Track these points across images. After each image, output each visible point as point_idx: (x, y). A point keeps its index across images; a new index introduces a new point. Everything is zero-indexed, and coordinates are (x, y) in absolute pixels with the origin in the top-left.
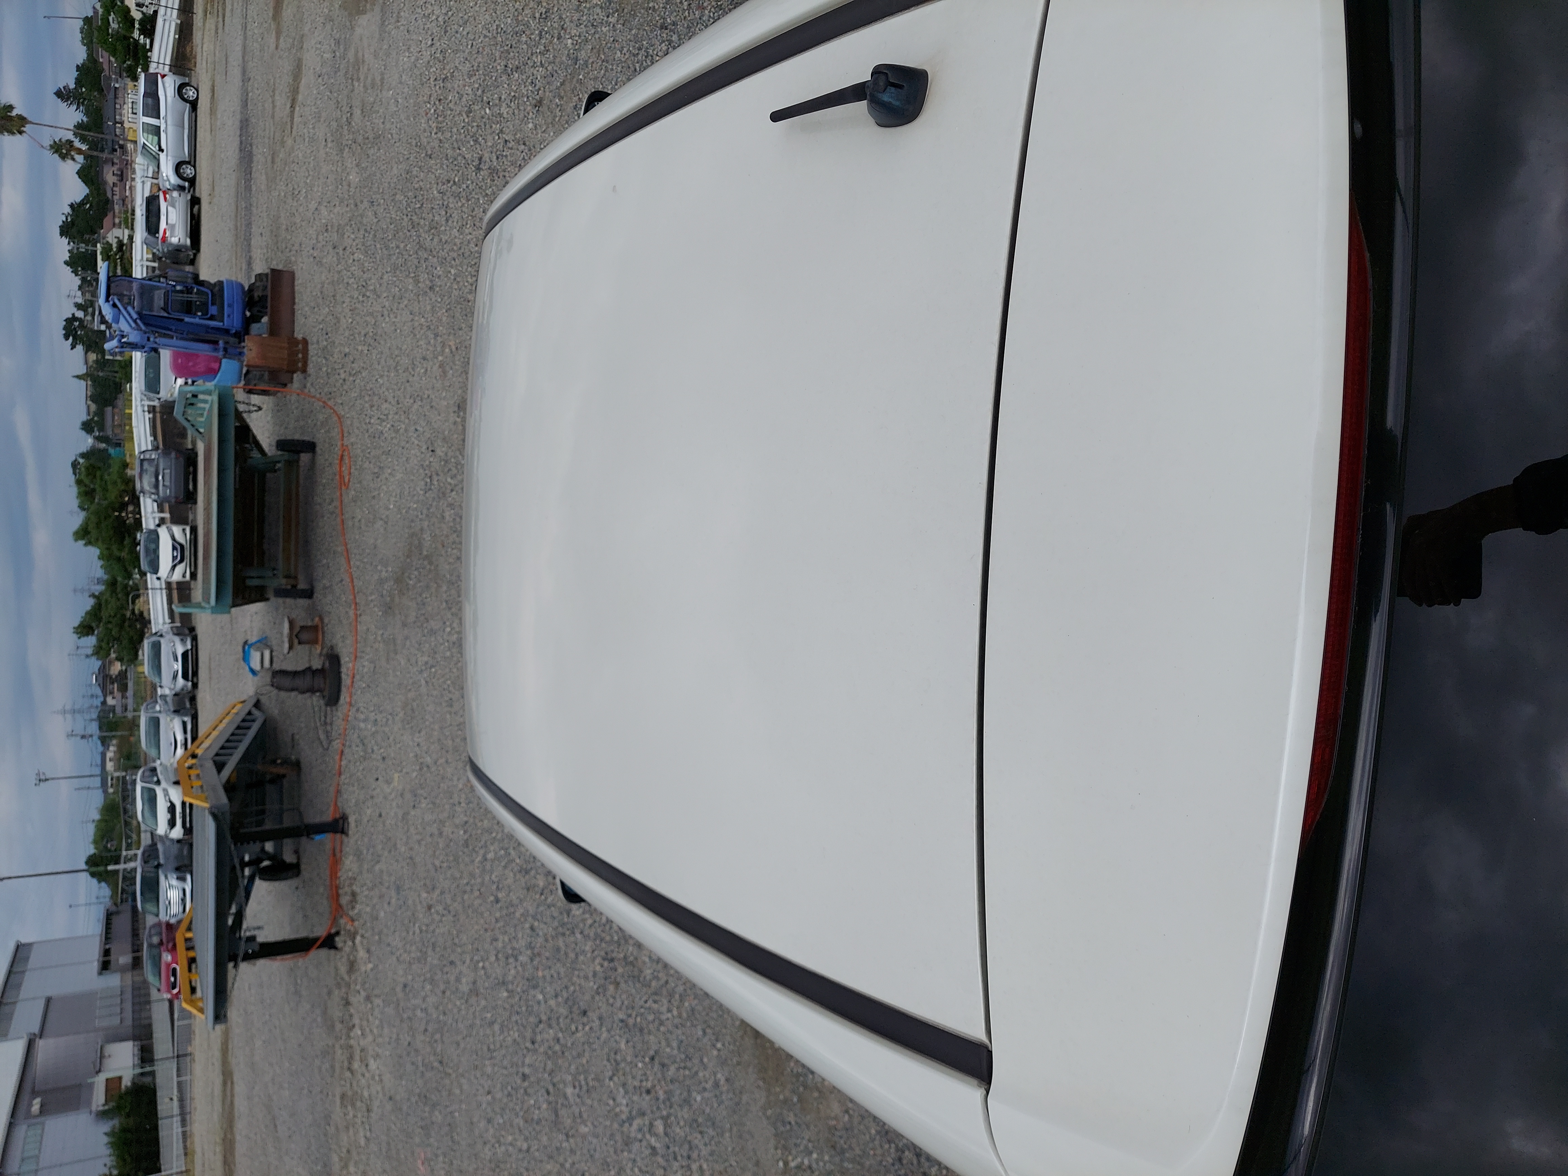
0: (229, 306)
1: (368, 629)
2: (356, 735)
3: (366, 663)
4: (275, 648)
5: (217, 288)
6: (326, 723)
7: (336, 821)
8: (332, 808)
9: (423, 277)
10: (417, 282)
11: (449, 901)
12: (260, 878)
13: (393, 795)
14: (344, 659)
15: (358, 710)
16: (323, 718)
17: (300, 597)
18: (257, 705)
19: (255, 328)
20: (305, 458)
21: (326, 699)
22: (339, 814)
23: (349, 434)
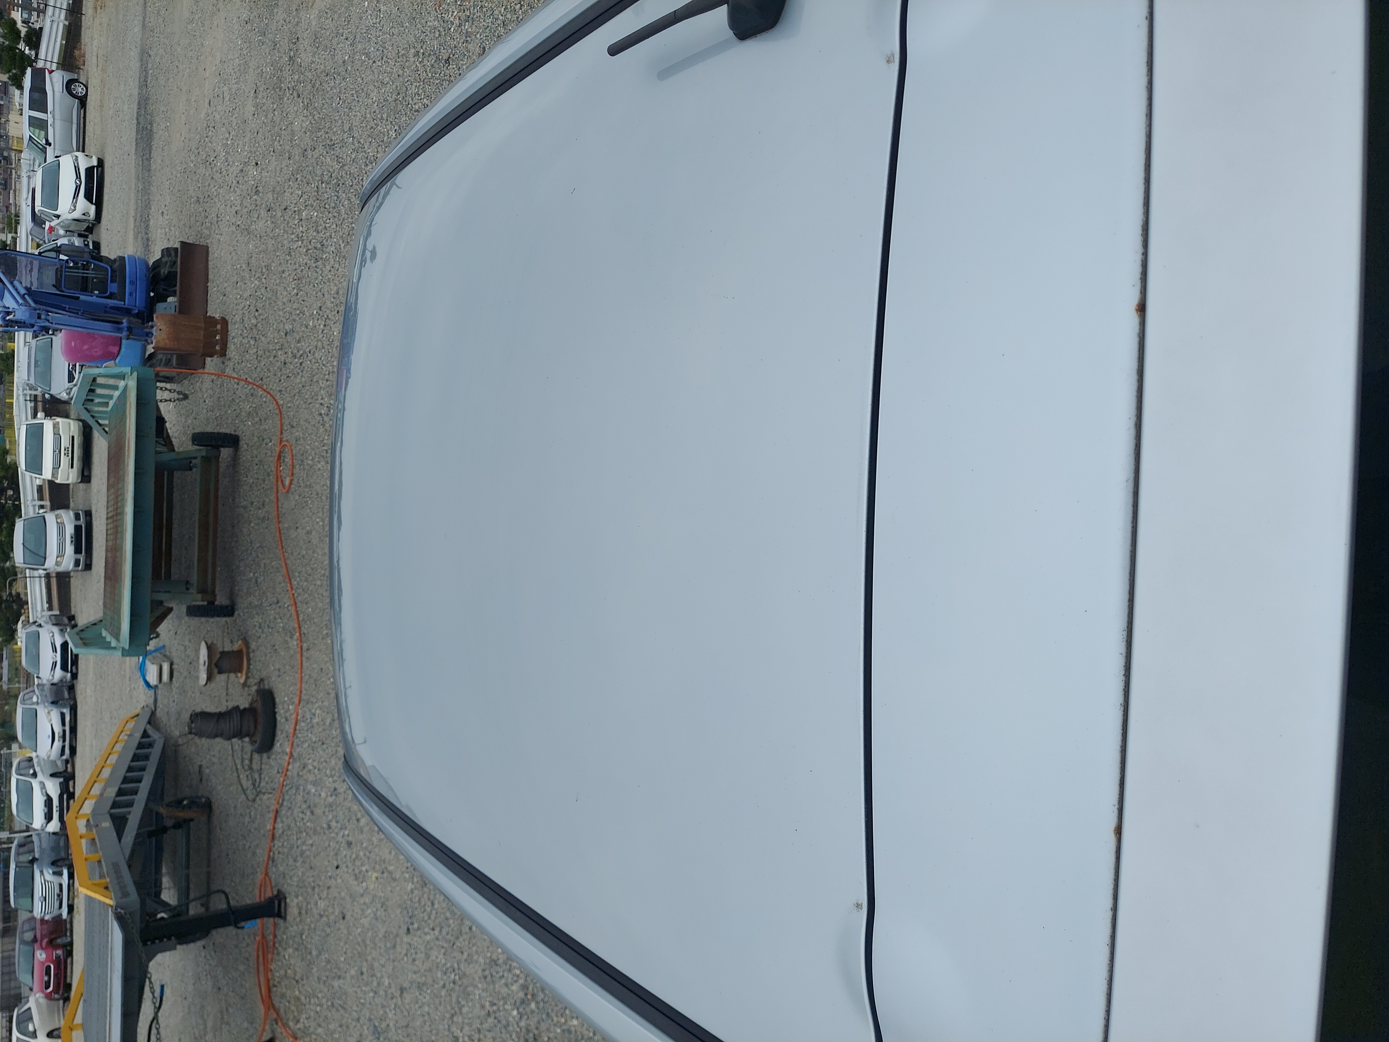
0: (132, 283)
5: (117, 264)
6: (251, 768)
7: (270, 901)
14: (282, 699)
15: (304, 768)
16: (247, 762)
17: (219, 615)
19: (160, 307)
21: (257, 745)
22: (272, 888)
23: (292, 427)
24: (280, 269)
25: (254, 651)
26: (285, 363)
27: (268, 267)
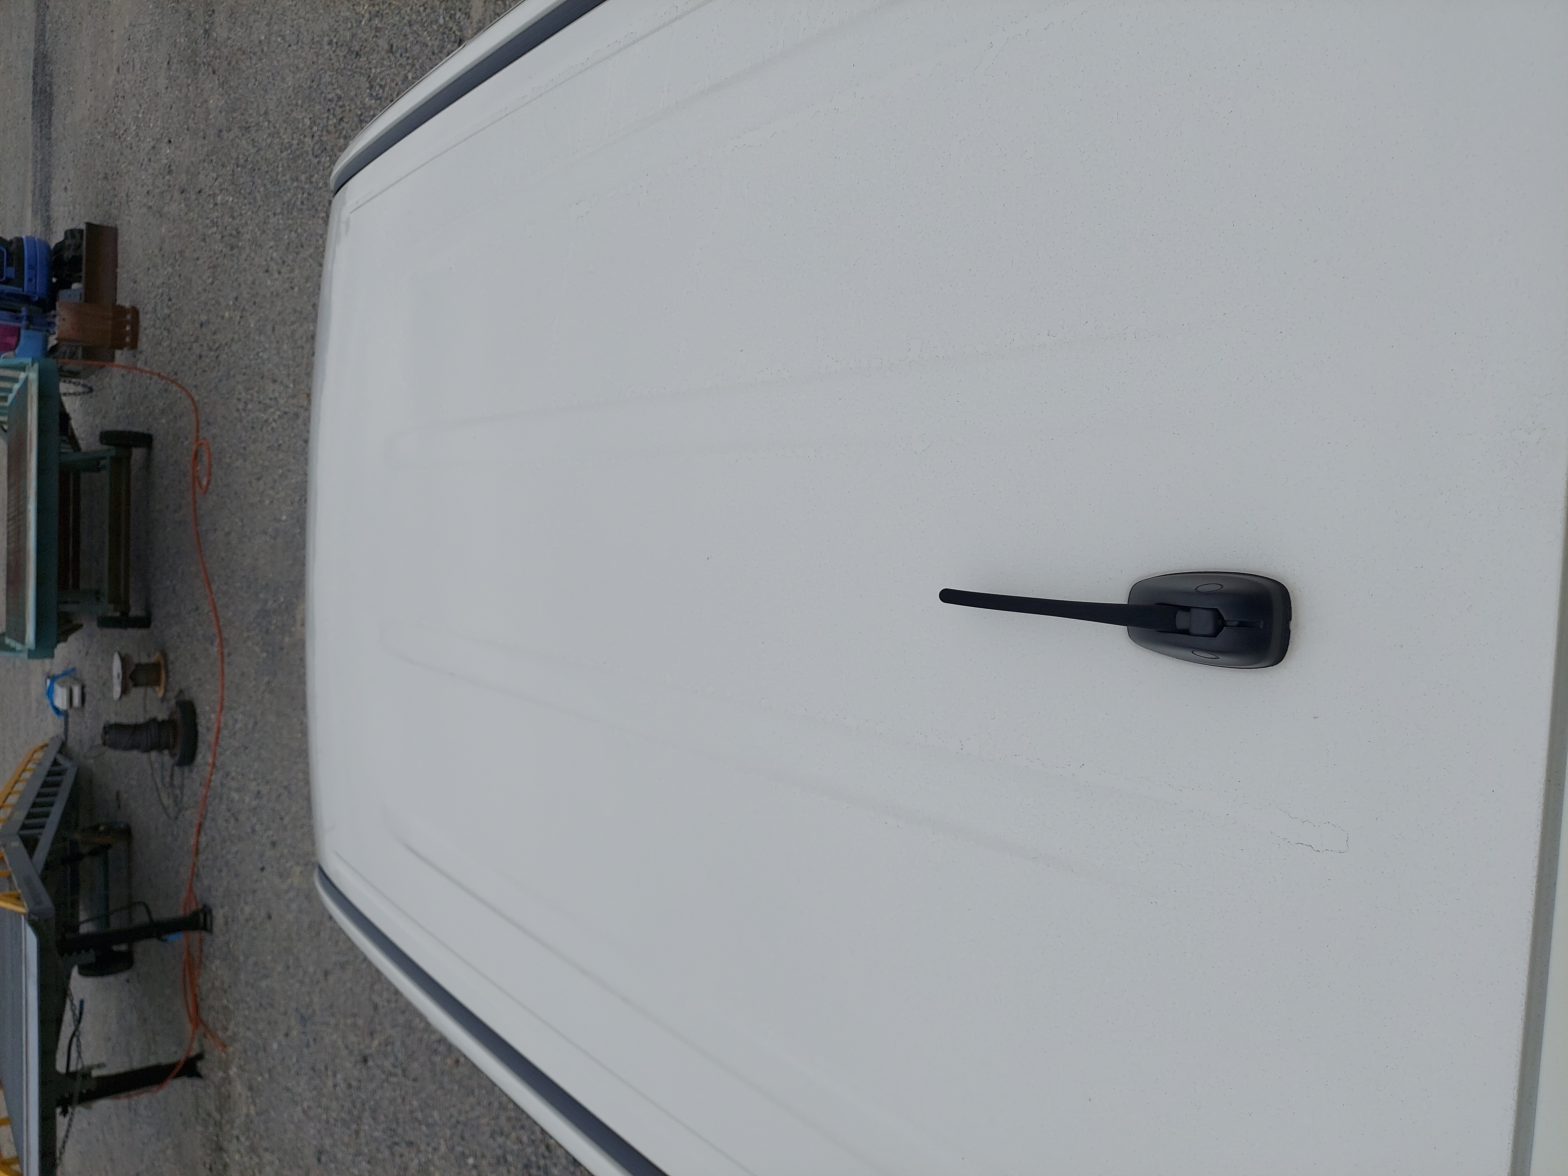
0: (31, 266)
3: (240, 716)
6: (172, 785)
7: (196, 914)
8: (184, 894)
14: (203, 708)
15: (227, 775)
16: (167, 779)
17: (133, 627)
18: (63, 749)
19: (65, 295)
20: (138, 453)
21: (177, 758)
22: (197, 904)
23: (209, 424)
24: (195, 256)
25: (172, 663)
26: (200, 357)
27: (181, 253)
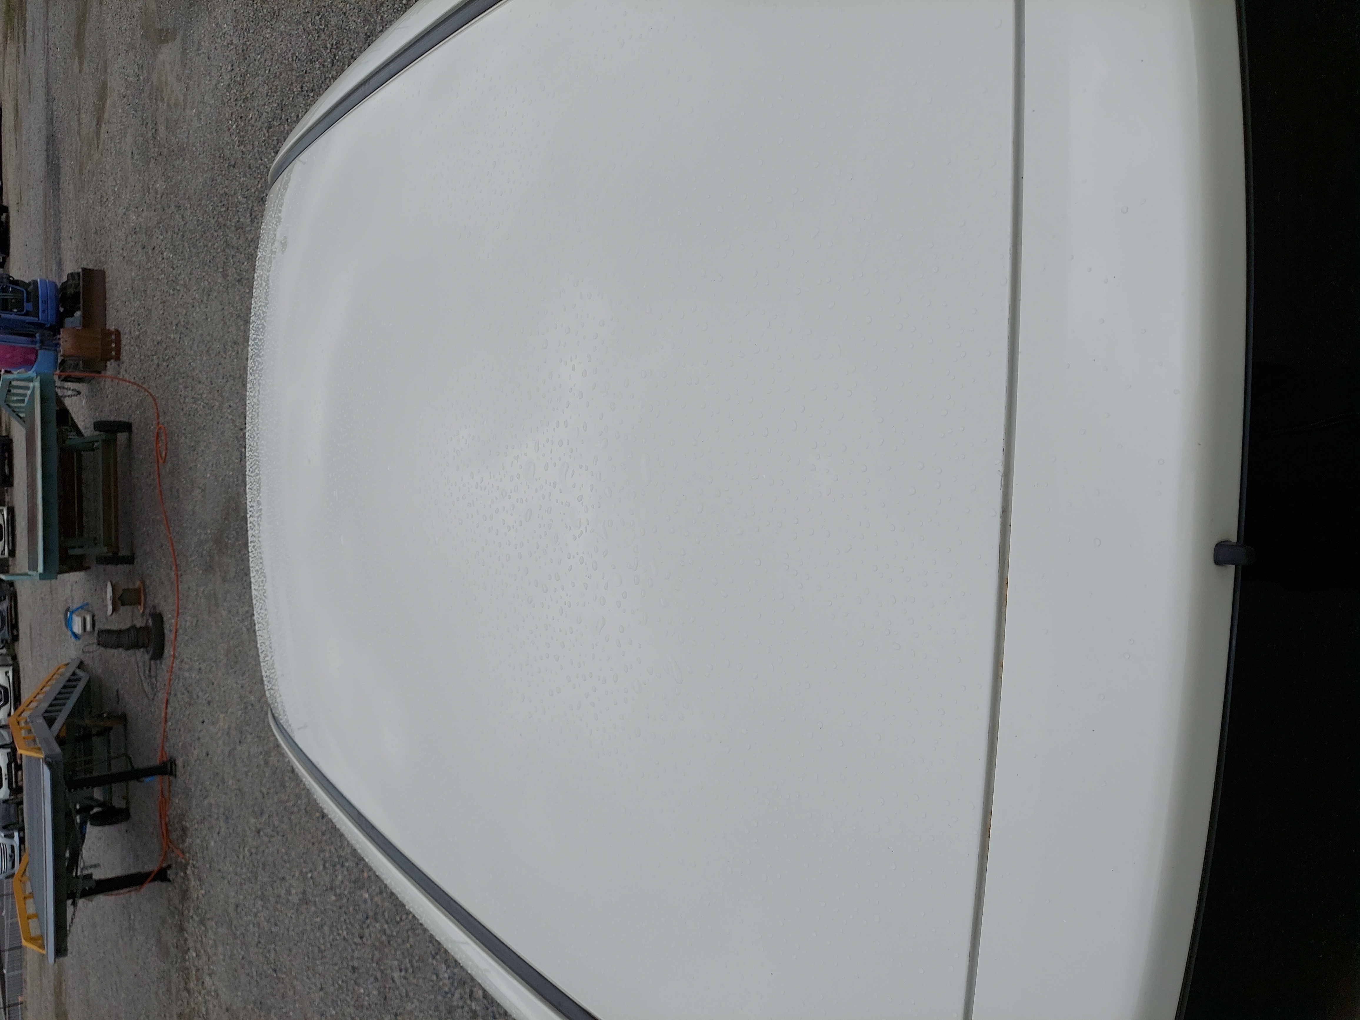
0: (43, 302)
1: (189, 588)
2: (181, 684)
3: (188, 618)
4: (96, 613)
5: (31, 287)
6: (150, 676)
7: (164, 764)
8: (159, 753)
9: (231, 271)
10: (225, 276)
11: (276, 823)
12: (91, 824)
13: (220, 735)
14: (167, 617)
15: (182, 662)
16: (147, 672)
17: (121, 563)
18: (81, 665)
19: (68, 321)
20: (122, 437)
21: (151, 653)
22: (166, 758)
23: (164, 413)
24: (153, 294)
27: (145, 291)
